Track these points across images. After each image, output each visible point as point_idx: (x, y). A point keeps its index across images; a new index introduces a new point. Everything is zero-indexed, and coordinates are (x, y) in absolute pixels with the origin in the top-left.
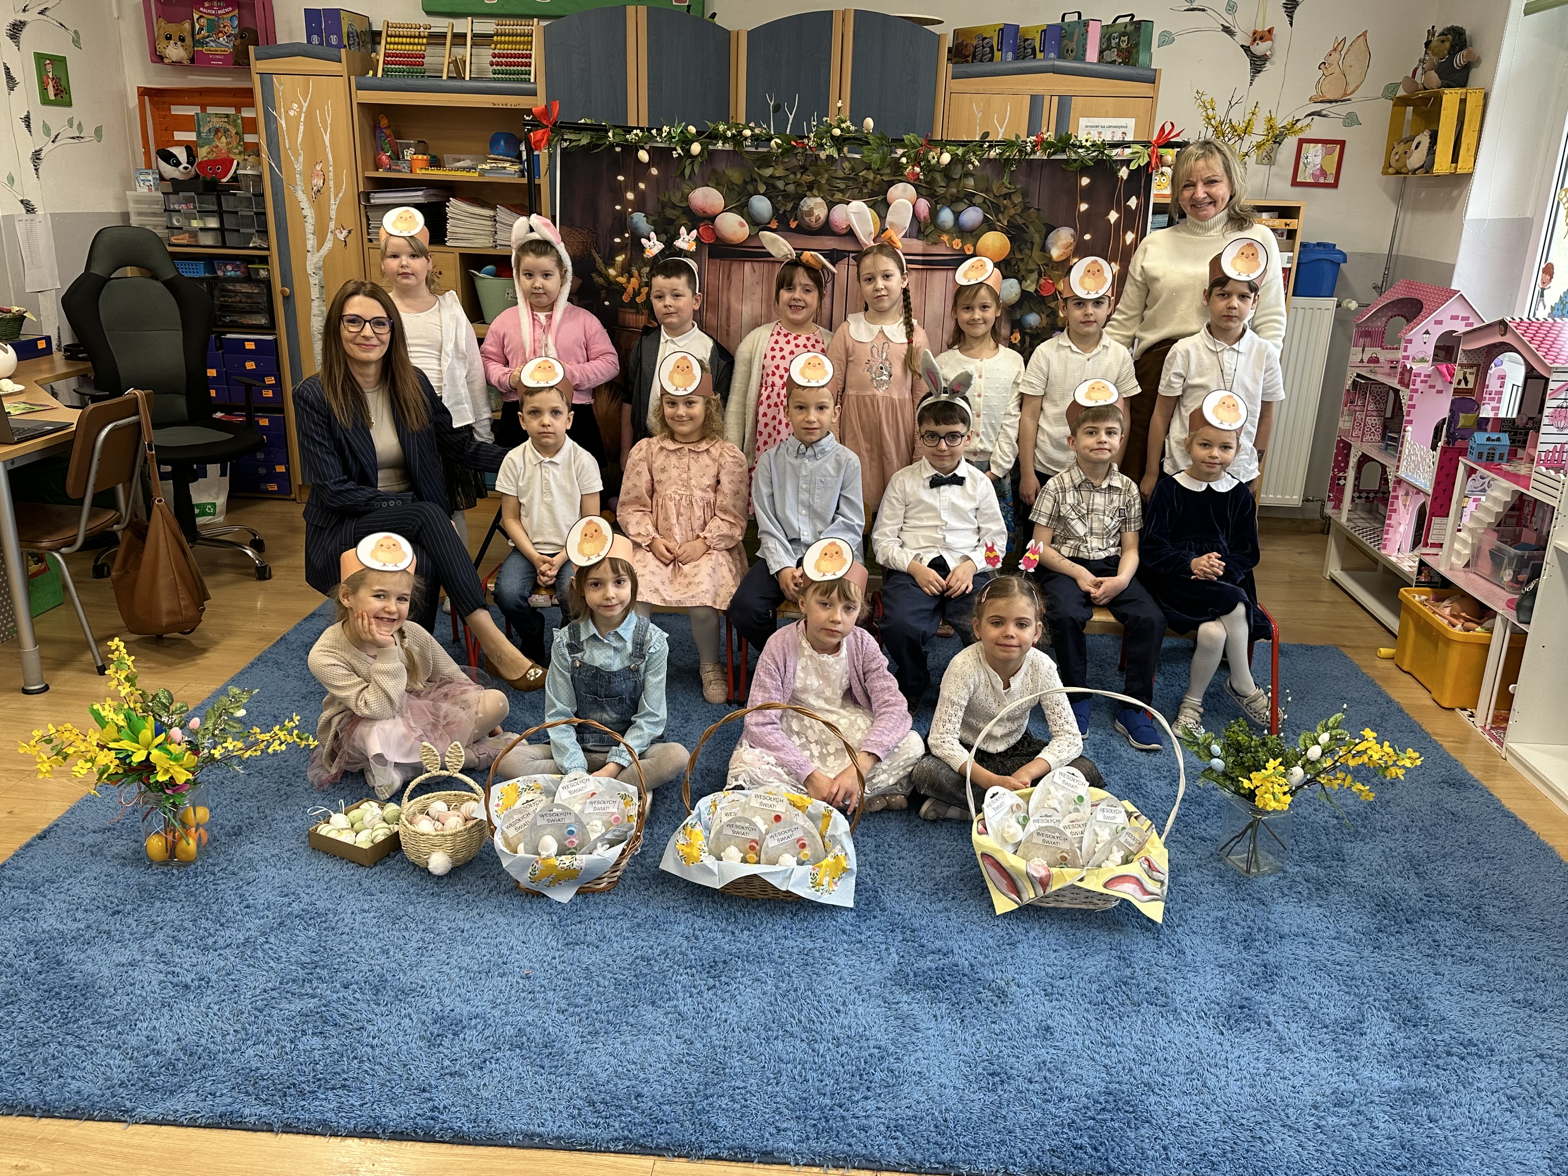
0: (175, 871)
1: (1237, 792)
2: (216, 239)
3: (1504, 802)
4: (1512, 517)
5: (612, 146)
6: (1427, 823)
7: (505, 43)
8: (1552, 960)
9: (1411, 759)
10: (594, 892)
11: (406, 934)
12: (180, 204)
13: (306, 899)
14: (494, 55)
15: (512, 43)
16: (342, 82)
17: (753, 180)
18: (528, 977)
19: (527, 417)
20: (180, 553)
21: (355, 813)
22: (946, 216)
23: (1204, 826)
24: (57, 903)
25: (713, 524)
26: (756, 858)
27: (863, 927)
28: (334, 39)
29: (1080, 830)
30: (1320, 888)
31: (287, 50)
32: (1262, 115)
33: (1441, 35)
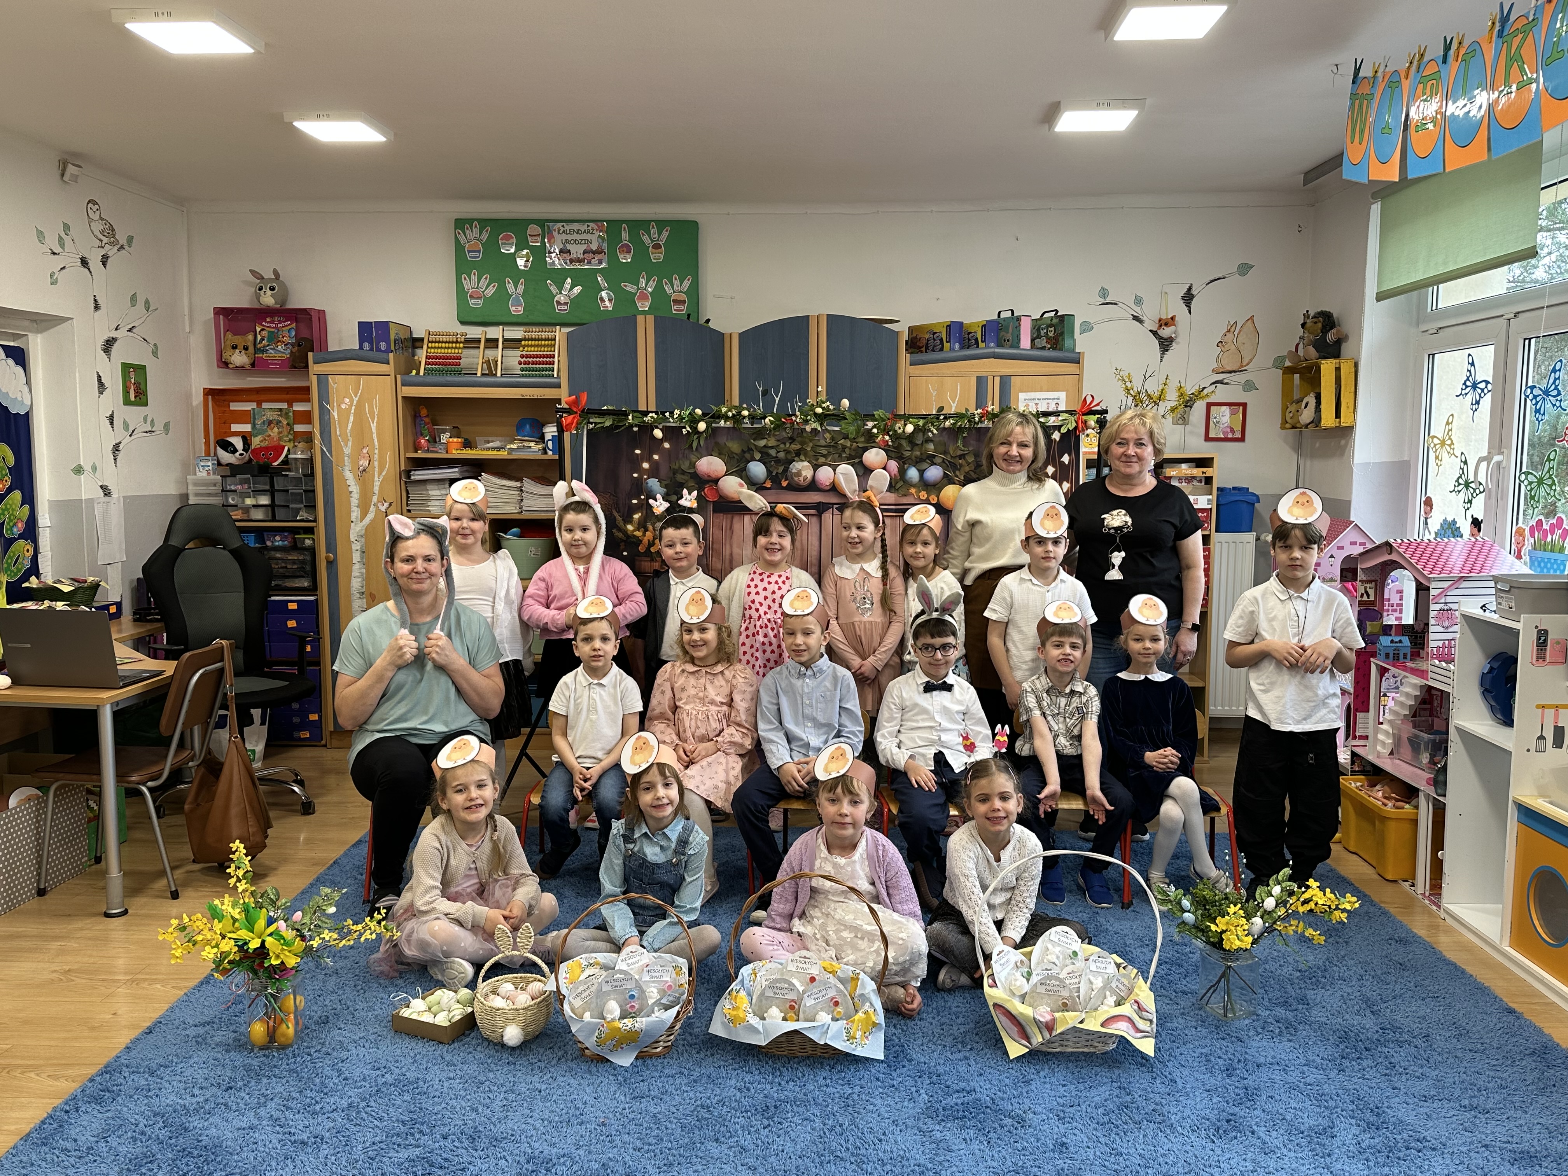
0: (275, 1054)
1: (1208, 942)
2: (266, 514)
3: (1444, 953)
4: (1425, 709)
5: (631, 426)
6: (1379, 972)
7: (532, 346)
8: (1492, 1074)
9: (1350, 902)
10: (651, 1057)
11: (491, 1095)
12: (236, 485)
14: (522, 356)
15: (538, 346)
16: (389, 380)
17: (750, 450)
18: (603, 1124)
19: (580, 644)
20: (250, 784)
21: (431, 998)
22: (913, 473)
23: (1185, 983)
24: (175, 1083)
25: (727, 732)
26: (796, 1017)
27: (895, 1074)
28: (383, 346)
29: (1077, 980)
30: (1289, 1027)
31: (342, 355)
32: (1173, 385)
33: (1314, 317)
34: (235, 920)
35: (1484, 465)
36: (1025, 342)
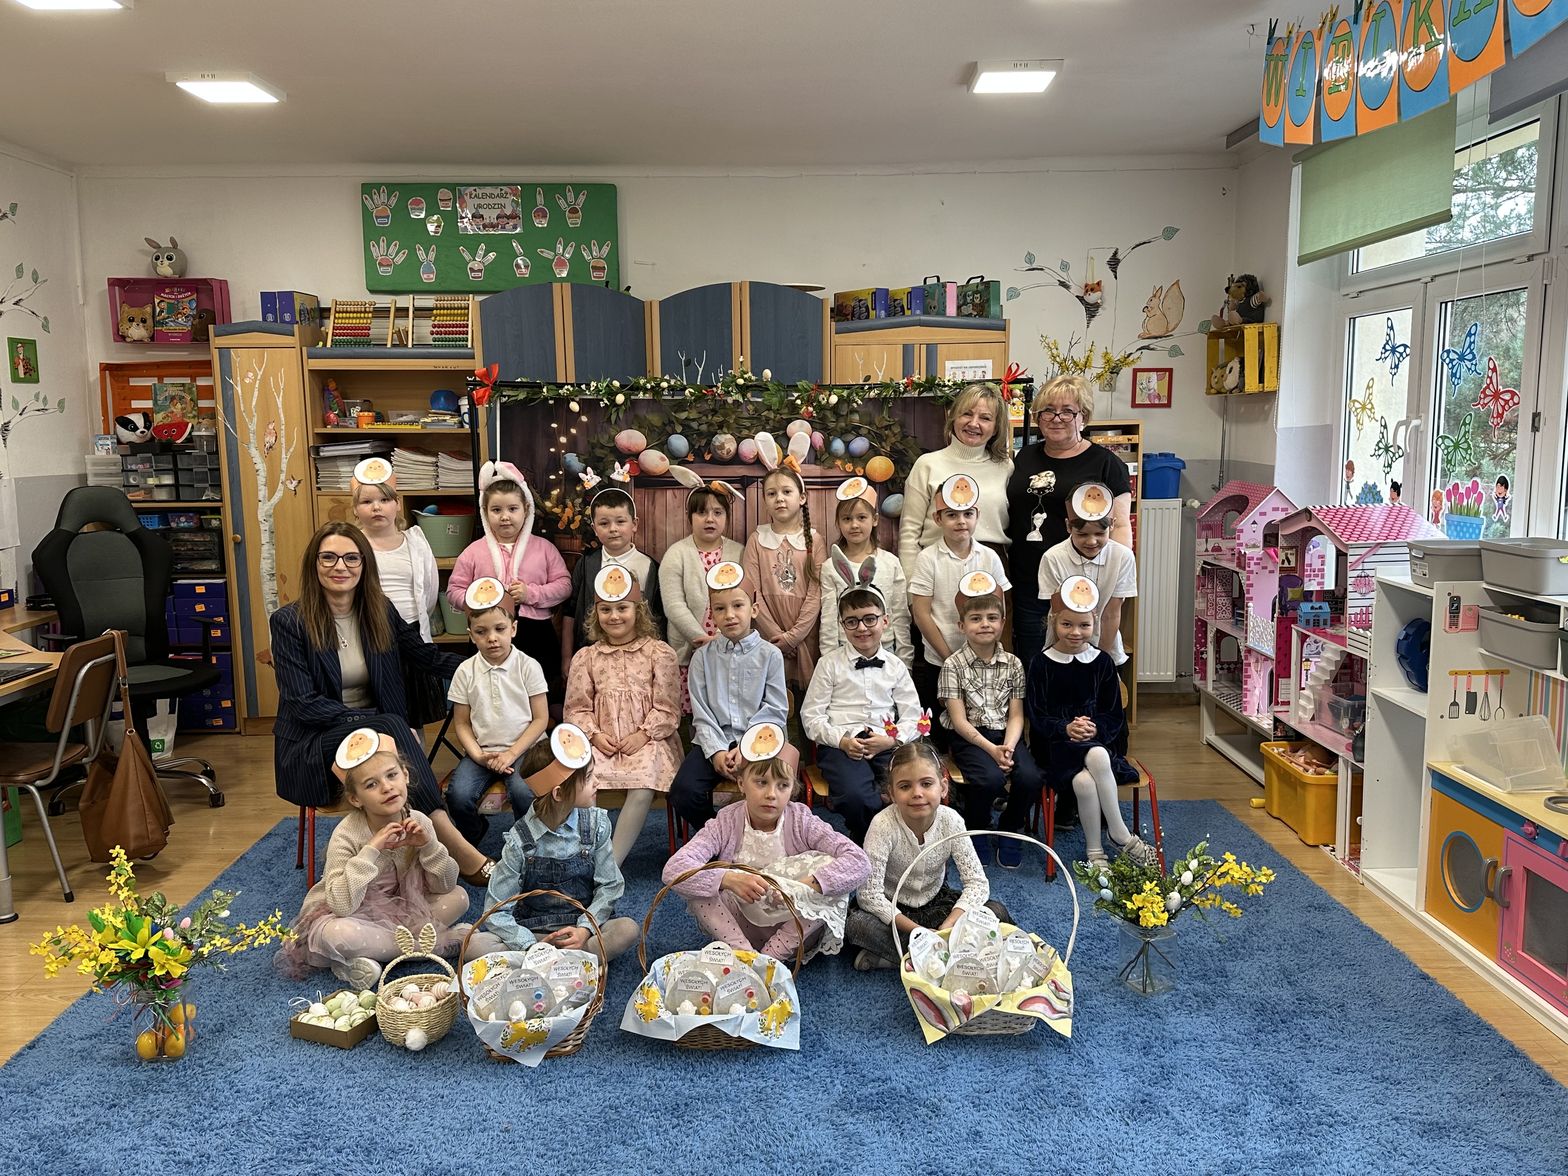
0: (164, 1067)
1: (1125, 918)
2: (170, 494)
3: (1362, 919)
4: (1343, 673)
5: (546, 400)
6: (1297, 941)
7: (444, 315)
8: (1404, 1043)
9: (1266, 875)
10: (561, 1055)
11: (390, 1103)
12: (137, 464)
13: (293, 1081)
14: (434, 326)
15: (450, 315)
16: (295, 353)
17: (671, 423)
18: (507, 1130)
19: (477, 635)
20: (148, 780)
21: (331, 1002)
22: (838, 445)
23: (1105, 958)
24: (54, 1103)
25: (653, 716)
26: (709, 1010)
27: (810, 1065)
29: (994, 961)
30: (1207, 1001)
31: (244, 328)
32: (1099, 351)
33: (1238, 281)
34: (117, 930)
35: (1402, 429)
36: (951, 309)
